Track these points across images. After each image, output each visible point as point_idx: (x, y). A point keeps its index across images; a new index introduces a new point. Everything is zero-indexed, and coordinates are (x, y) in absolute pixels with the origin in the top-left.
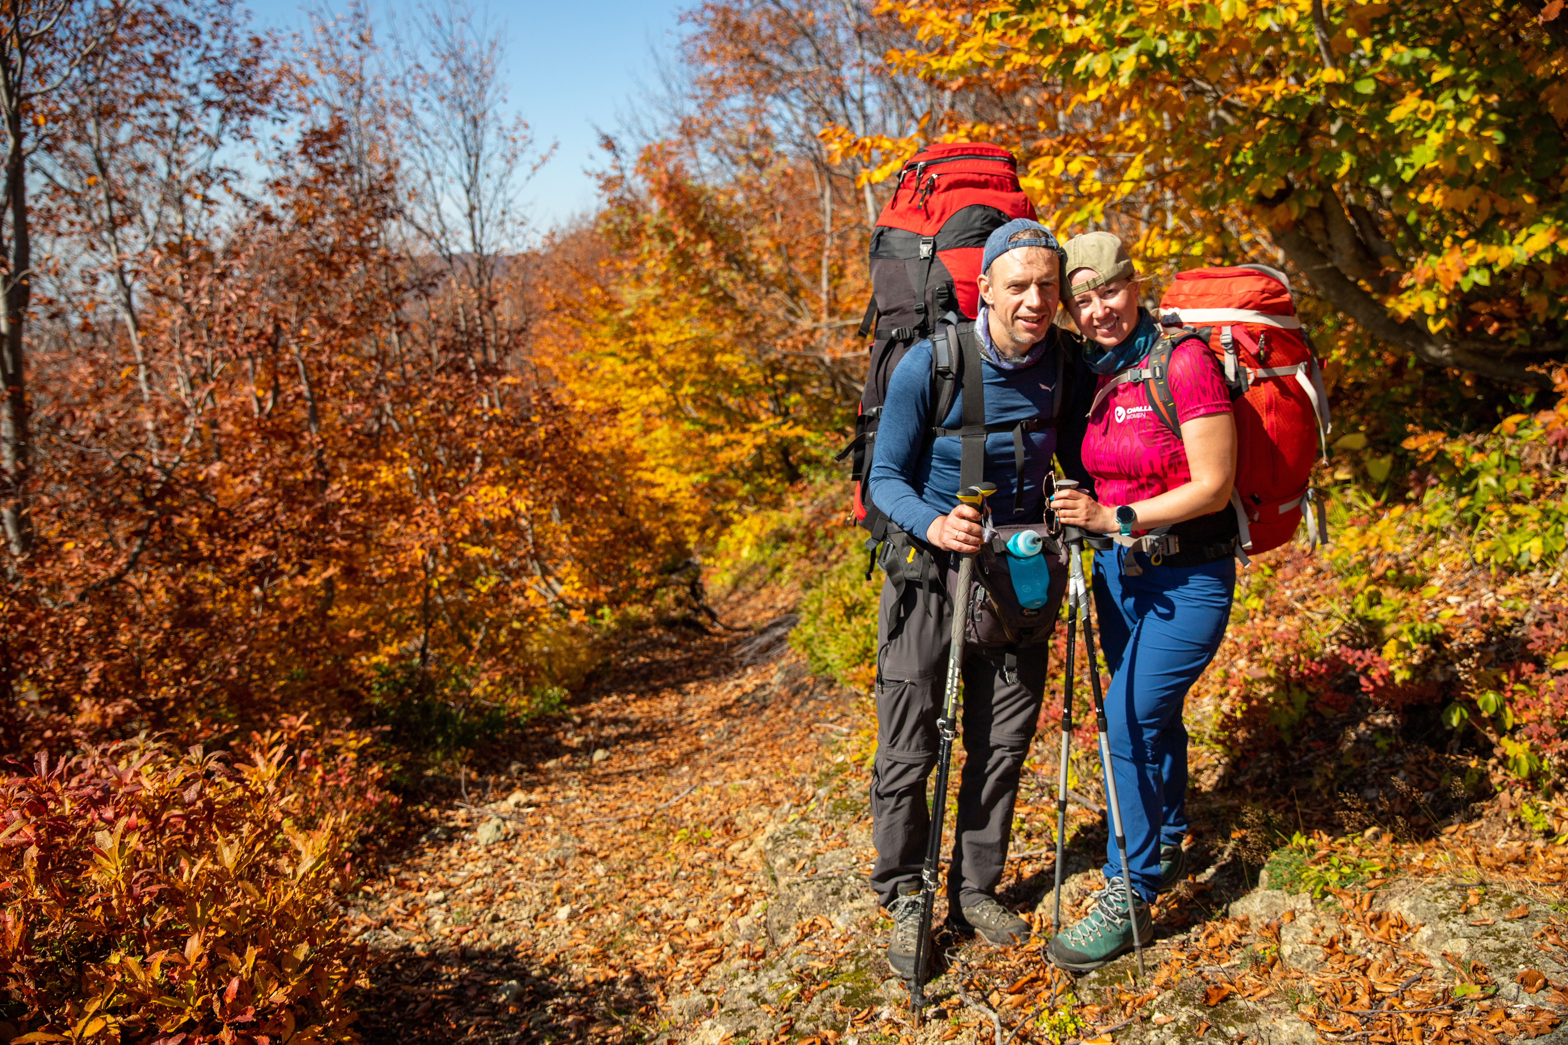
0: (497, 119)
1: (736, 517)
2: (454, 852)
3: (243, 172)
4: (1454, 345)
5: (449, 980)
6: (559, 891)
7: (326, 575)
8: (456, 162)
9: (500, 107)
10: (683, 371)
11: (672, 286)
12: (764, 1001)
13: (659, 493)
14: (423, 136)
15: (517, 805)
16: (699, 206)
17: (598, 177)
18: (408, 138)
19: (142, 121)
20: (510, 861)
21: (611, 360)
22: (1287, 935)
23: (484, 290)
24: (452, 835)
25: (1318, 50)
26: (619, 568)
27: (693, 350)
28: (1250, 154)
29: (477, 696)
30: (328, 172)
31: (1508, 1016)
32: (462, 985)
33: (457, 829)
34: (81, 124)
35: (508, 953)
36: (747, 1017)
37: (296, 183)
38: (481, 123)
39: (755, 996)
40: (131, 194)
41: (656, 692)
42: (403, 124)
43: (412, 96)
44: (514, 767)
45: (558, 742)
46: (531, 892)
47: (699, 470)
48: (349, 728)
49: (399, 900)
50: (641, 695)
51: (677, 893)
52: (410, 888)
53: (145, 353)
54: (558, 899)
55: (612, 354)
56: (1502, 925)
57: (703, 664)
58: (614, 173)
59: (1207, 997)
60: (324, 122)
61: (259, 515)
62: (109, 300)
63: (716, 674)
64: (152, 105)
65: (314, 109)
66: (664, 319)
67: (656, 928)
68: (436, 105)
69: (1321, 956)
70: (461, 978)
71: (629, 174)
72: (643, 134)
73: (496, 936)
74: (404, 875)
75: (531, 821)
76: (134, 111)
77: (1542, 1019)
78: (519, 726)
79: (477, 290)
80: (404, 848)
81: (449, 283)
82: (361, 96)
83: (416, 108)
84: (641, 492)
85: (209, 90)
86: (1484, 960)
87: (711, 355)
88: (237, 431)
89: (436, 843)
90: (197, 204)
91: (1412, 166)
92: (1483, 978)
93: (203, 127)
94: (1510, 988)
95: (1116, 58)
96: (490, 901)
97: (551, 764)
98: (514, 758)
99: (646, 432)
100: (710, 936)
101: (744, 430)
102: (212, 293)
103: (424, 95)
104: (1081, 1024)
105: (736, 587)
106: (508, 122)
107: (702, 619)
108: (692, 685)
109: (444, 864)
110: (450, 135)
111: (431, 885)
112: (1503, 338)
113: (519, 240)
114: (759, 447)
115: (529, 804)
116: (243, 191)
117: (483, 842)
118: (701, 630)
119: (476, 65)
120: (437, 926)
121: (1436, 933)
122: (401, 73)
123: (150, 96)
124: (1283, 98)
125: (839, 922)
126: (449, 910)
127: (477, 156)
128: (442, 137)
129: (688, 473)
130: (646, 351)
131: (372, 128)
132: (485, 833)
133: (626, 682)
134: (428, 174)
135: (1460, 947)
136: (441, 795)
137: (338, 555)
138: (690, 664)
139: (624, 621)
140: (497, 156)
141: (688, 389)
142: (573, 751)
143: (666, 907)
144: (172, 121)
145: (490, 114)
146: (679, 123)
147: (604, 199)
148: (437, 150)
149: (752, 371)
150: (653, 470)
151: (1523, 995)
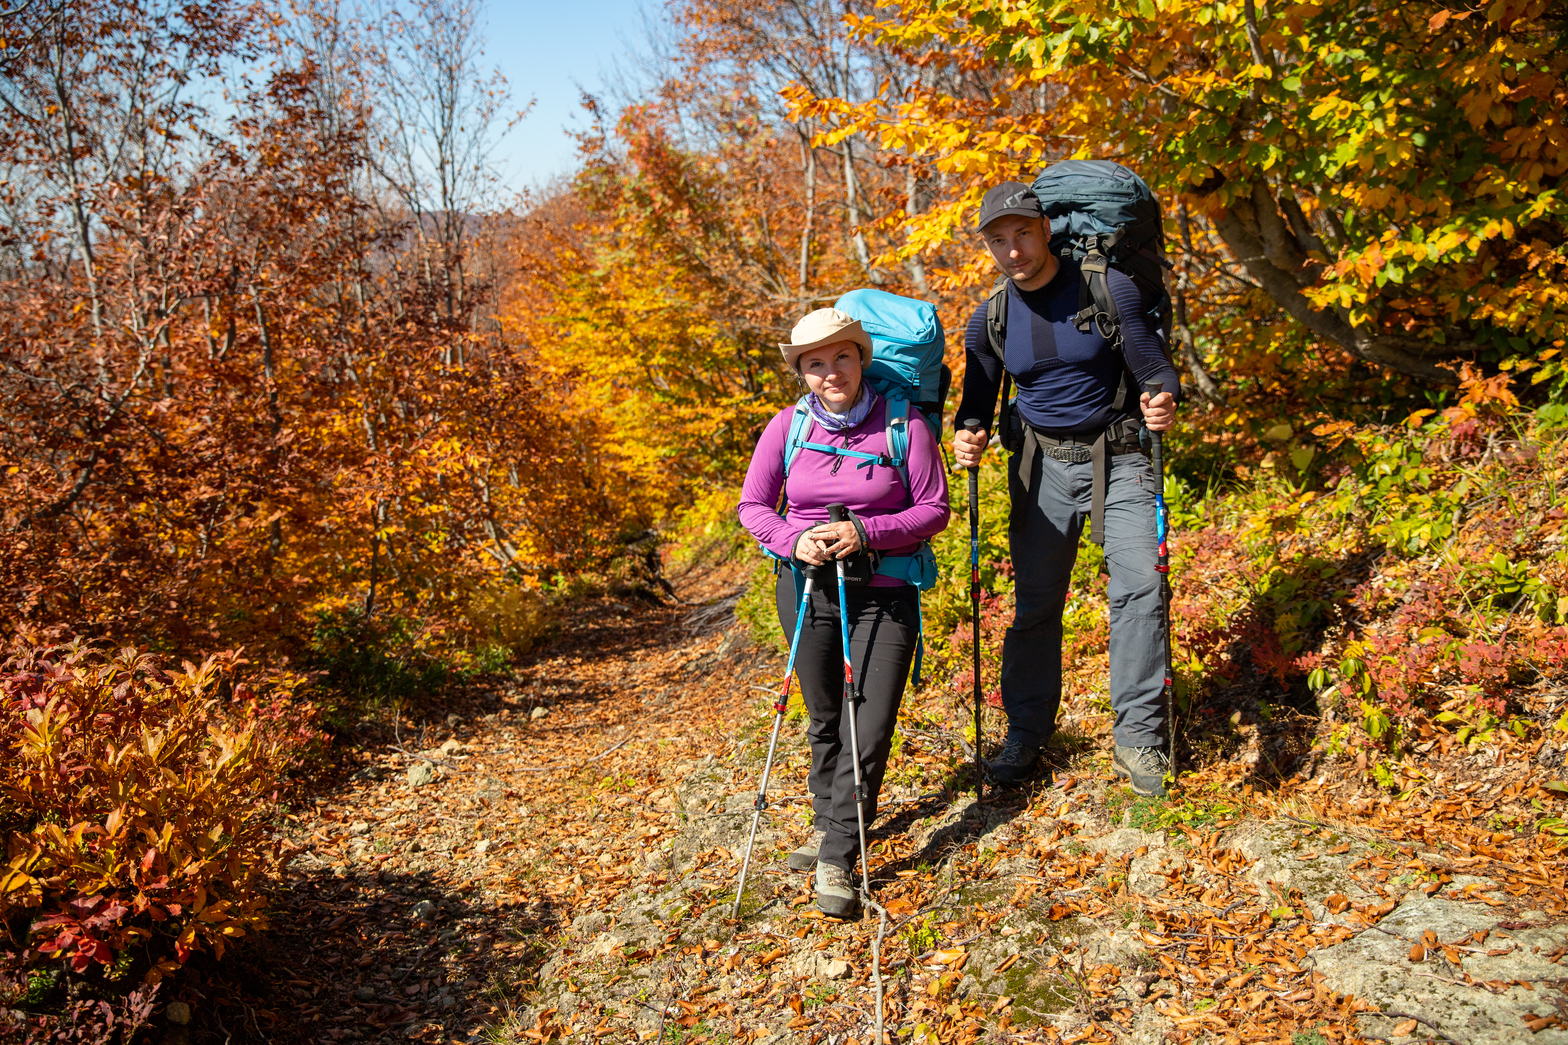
0: (474, 71)
1: (701, 492)
2: (382, 790)
3: (209, 110)
4: (1373, 339)
5: (364, 899)
6: (481, 828)
7: (272, 518)
8: (430, 113)
9: (478, 59)
10: (655, 340)
11: (647, 254)
12: (657, 917)
13: (626, 466)
14: (397, 85)
15: (450, 752)
16: (680, 173)
17: (578, 137)
18: (381, 85)
19: (109, 52)
20: (436, 800)
21: (582, 326)
22: (1135, 867)
23: (453, 244)
24: (381, 776)
25: (1248, 47)
26: (575, 535)
27: (666, 320)
28: (1181, 143)
29: (419, 650)
30: (296, 116)
31: (1310, 932)
32: (377, 905)
33: (388, 770)
34: (44, 50)
35: (425, 879)
36: (640, 930)
37: (263, 125)
38: (456, 74)
39: (649, 914)
40: (94, 127)
41: (603, 657)
42: (378, 71)
43: (388, 43)
44: (451, 718)
45: (499, 699)
46: (454, 828)
47: (665, 444)
48: (287, 667)
49: (324, 829)
50: (587, 660)
51: (593, 833)
52: (336, 819)
53: (99, 284)
54: (479, 835)
55: (585, 320)
56: (1323, 858)
57: (653, 634)
58: (595, 134)
59: (1052, 912)
60: (296, 65)
61: (208, 453)
62: (66, 231)
63: (665, 643)
64: (118, 35)
65: (285, 49)
66: (638, 286)
67: (570, 862)
68: (412, 53)
69: (1163, 885)
70: (377, 899)
71: (610, 134)
72: (626, 94)
73: (415, 864)
74: (330, 808)
75: (462, 767)
76: (98, 41)
77: (1338, 935)
78: (461, 681)
79: (445, 245)
80: (333, 784)
81: (417, 236)
82: (335, 40)
83: (391, 55)
84: (609, 465)
85: (177, 24)
86: (1302, 887)
87: (684, 325)
88: (190, 372)
89: (365, 781)
90: (160, 140)
91: (1335, 163)
92: (1297, 901)
93: (170, 60)
94: (1319, 909)
95: (1051, 43)
96: (413, 834)
97: (489, 717)
98: (454, 712)
99: (615, 402)
100: (619, 870)
101: (715, 405)
102: (171, 227)
103: (401, 42)
104: (939, 937)
105: (696, 562)
106: (486, 75)
107: (658, 590)
108: (640, 653)
109: (371, 801)
110: (425, 84)
111: (357, 818)
112: (1420, 336)
113: (489, 195)
114: (728, 422)
115: (461, 753)
116: (209, 129)
117: (412, 783)
118: (655, 601)
119: (455, 15)
120: (359, 853)
121: (1268, 866)
122: (378, 19)
123: (117, 27)
124: (1213, 90)
125: (737, 854)
126: (372, 840)
127: (451, 108)
128: (417, 86)
129: (655, 446)
130: (619, 319)
131: (345, 73)
132: (415, 774)
133: (574, 646)
134: (400, 123)
135: (1283, 877)
136: (375, 739)
137: (287, 502)
138: (640, 632)
139: (577, 587)
140: (472, 108)
141: (658, 360)
142: (513, 708)
143: (582, 843)
144: (139, 52)
145: (467, 66)
146: (662, 84)
147: (583, 161)
148: (410, 100)
149: (725, 344)
150: (621, 443)
151: (1329, 915)
